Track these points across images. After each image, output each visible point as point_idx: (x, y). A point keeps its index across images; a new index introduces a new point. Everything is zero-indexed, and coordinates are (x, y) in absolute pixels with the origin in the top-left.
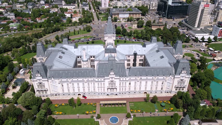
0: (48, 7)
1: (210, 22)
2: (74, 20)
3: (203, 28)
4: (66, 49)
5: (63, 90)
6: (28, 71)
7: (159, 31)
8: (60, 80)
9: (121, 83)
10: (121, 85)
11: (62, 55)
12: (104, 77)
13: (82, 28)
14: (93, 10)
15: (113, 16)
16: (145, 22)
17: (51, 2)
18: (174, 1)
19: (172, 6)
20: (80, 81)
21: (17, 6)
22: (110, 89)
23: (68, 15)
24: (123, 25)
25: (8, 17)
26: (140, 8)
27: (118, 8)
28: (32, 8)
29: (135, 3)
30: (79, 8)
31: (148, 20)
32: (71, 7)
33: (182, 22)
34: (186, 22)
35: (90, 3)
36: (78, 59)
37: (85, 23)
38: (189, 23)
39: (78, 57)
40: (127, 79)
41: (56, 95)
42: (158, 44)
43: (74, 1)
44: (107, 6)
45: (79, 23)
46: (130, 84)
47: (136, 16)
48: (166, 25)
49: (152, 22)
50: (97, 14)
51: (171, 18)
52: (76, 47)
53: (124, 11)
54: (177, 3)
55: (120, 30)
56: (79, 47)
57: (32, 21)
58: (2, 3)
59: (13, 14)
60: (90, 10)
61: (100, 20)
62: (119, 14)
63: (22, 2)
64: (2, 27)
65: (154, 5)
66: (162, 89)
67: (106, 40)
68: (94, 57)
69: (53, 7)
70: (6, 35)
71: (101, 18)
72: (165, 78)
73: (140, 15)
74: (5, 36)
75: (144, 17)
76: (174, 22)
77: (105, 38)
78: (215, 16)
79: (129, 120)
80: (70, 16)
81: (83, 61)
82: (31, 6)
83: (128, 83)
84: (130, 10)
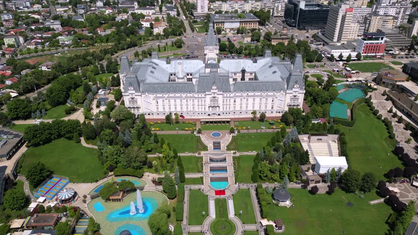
0: (111, 11)
1: (359, 34)
2: (156, 31)
3: (346, 43)
4: (157, 65)
5: (158, 108)
6: (108, 92)
7: (281, 46)
8: (155, 95)
9: (225, 100)
10: (225, 102)
11: (153, 70)
12: (205, 92)
13: (170, 43)
14: (184, 17)
15: (215, 26)
16: (263, 34)
17: (113, 4)
18: (308, 3)
19: (305, 11)
20: (178, 97)
21: (58, 10)
22: (212, 107)
23: (146, 25)
24: (230, 39)
25: (52, 27)
26: (258, 14)
27: (223, 13)
28: (85, 13)
29: (250, 5)
30: (163, 13)
31: (267, 31)
32: (148, 11)
33: (317, 34)
34: (323, 34)
35: (178, 5)
36: (171, 77)
37: (173, 36)
38: (327, 36)
39: (172, 75)
40: (232, 95)
41: (149, 114)
42: (272, 59)
43: (152, 3)
44: (206, 11)
45: (164, 36)
46: (235, 101)
47: (250, 25)
48: (292, 38)
49: (273, 33)
50: (189, 22)
51: (304, 29)
52: (168, 63)
53: (232, 17)
54: (314, 6)
55: (225, 45)
56: (173, 62)
57: (90, 33)
58: (32, 4)
59: (58, 22)
60: (178, 16)
61: (195, 32)
62: (224, 22)
63: (64, 3)
64: (48, 42)
65: (280, 9)
66: (272, 108)
67: (206, 54)
68: (191, 75)
69: (119, 13)
70: (57, 53)
71: (196, 30)
72: (275, 93)
73: (257, 23)
74: (56, 55)
75: (263, 27)
76: (307, 35)
77: (205, 51)
78: (366, 25)
79: (232, 135)
80: (149, 26)
81: (178, 78)
82: (83, 10)
83: (232, 100)
84: (242, 16)
